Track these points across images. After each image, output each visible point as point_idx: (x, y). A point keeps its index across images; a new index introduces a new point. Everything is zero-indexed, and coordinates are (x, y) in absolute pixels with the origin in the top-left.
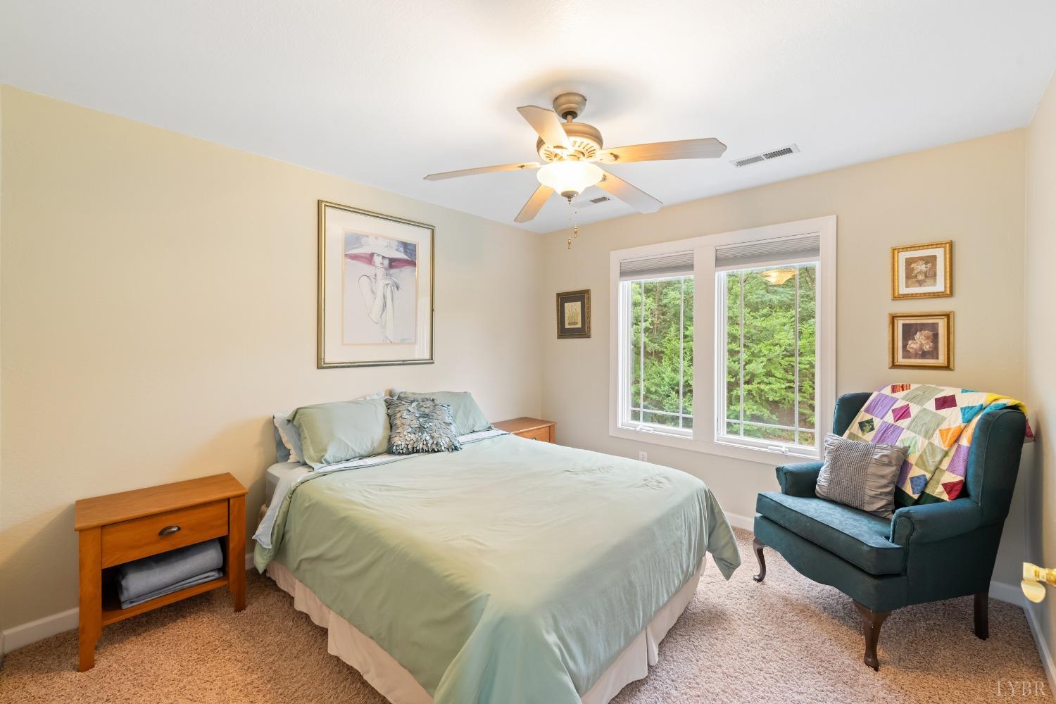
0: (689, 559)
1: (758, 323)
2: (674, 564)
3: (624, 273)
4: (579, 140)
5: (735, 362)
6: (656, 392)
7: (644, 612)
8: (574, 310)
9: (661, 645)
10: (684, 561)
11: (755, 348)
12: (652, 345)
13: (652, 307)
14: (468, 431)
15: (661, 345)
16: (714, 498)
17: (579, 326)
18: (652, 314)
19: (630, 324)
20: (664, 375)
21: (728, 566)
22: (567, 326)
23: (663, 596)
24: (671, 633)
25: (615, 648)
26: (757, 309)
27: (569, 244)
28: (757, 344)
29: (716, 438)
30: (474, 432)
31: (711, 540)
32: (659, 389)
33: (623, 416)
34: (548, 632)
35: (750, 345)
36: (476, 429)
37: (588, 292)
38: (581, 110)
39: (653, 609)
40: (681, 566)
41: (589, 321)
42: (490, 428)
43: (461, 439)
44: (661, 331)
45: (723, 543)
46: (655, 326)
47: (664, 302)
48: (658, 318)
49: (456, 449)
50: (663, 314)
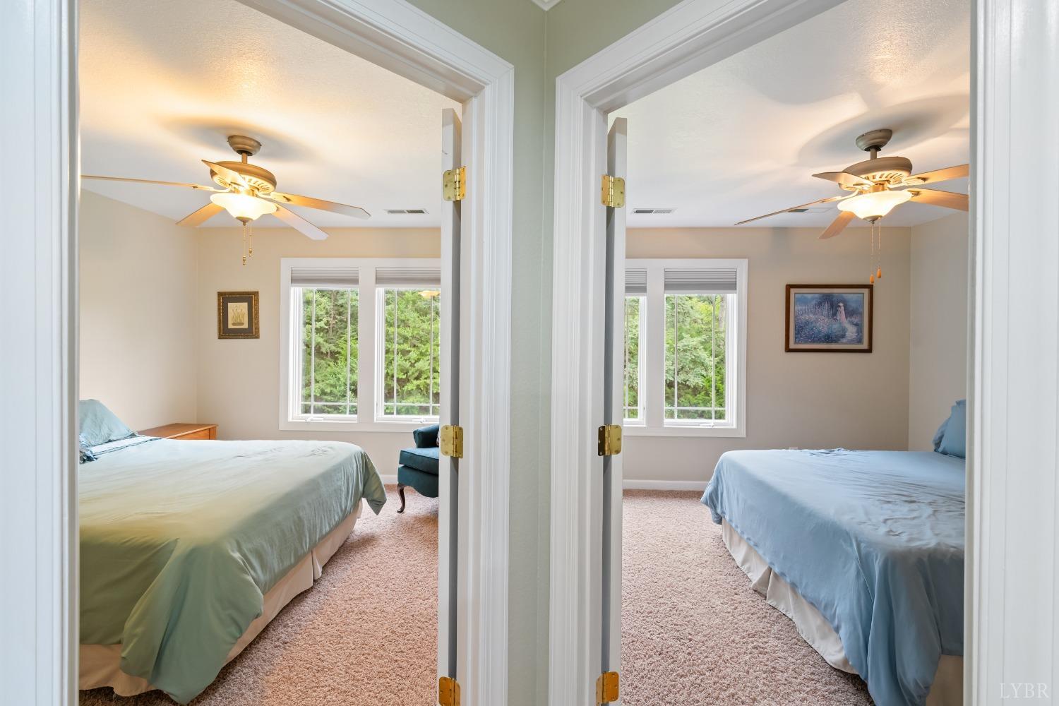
0: (347, 500)
1: (425, 326)
2: (335, 505)
3: (295, 280)
4: (254, 179)
5: (406, 360)
6: (331, 393)
7: (310, 539)
8: (239, 311)
9: (324, 567)
10: (343, 503)
11: (423, 348)
12: (327, 345)
13: (327, 307)
14: (101, 441)
15: (337, 345)
16: (368, 458)
17: (246, 326)
18: (327, 313)
19: (301, 322)
20: (340, 376)
21: (377, 505)
22: (230, 326)
23: (325, 527)
24: (333, 559)
25: (287, 563)
26: (426, 314)
27: (244, 261)
28: (425, 345)
29: (375, 418)
30: (110, 441)
31: (366, 487)
32: (334, 390)
33: (294, 412)
34: (233, 551)
35: (419, 345)
36: (112, 438)
37: (256, 294)
38: (256, 151)
39: (318, 536)
40: (341, 506)
41: (258, 322)
42: (133, 435)
43: (95, 450)
44: (337, 332)
45: (374, 488)
46: (331, 326)
47: (340, 302)
48: (335, 318)
49: (89, 459)
50: (340, 314)
